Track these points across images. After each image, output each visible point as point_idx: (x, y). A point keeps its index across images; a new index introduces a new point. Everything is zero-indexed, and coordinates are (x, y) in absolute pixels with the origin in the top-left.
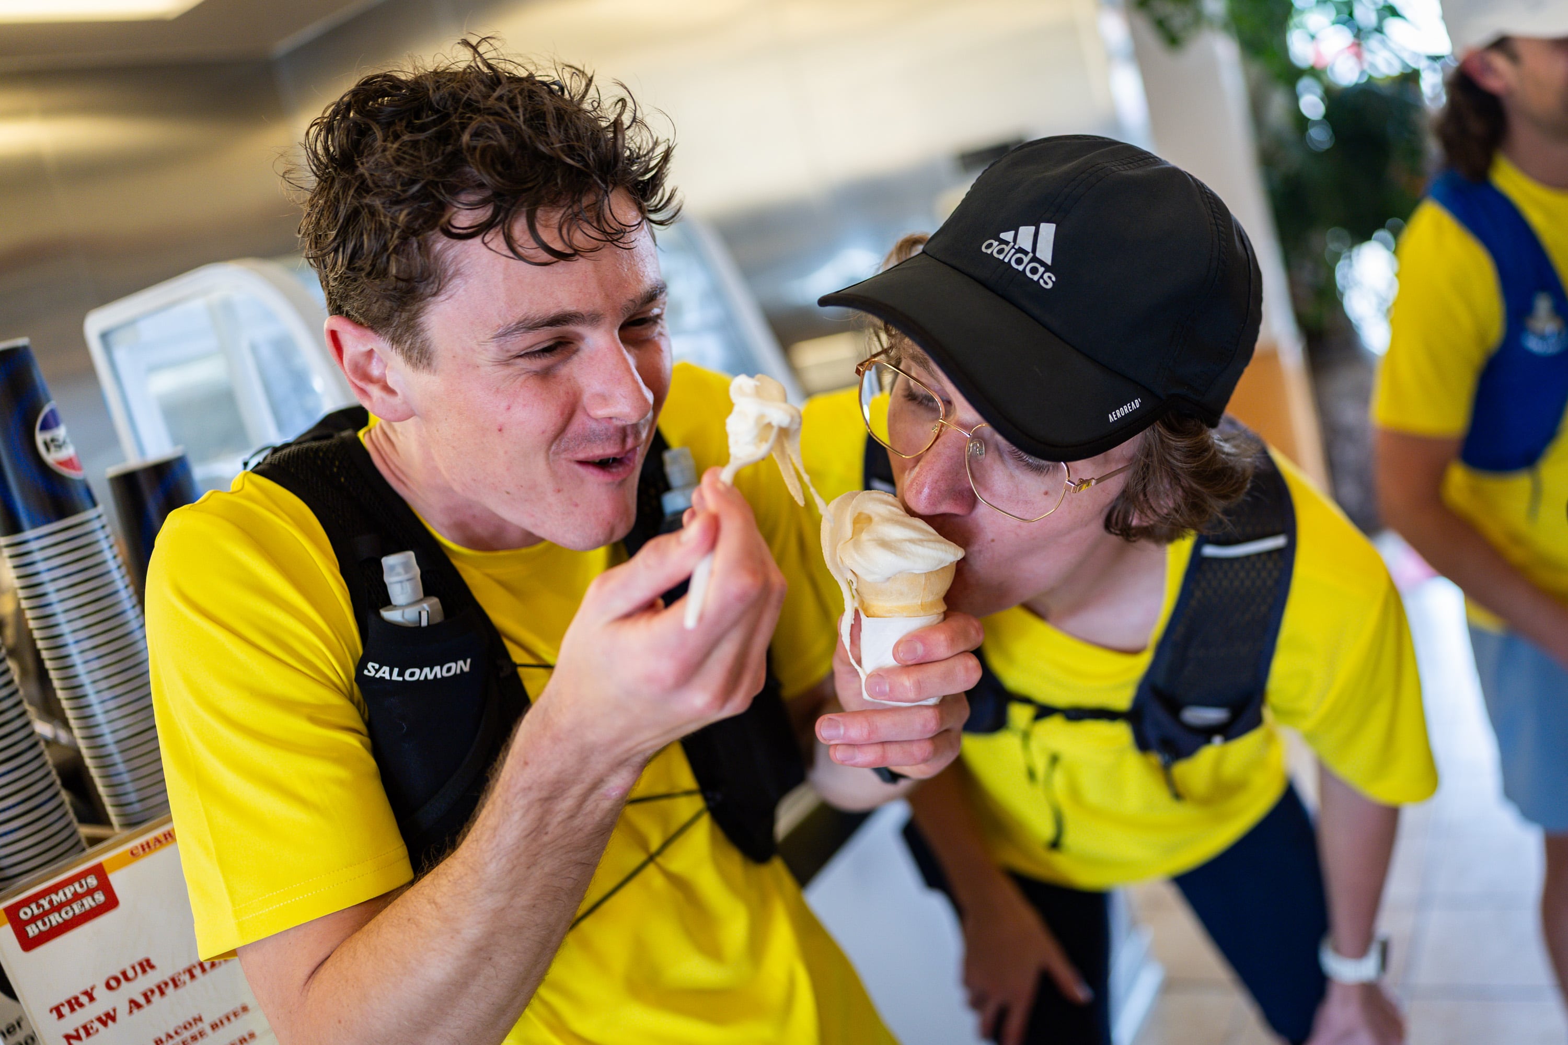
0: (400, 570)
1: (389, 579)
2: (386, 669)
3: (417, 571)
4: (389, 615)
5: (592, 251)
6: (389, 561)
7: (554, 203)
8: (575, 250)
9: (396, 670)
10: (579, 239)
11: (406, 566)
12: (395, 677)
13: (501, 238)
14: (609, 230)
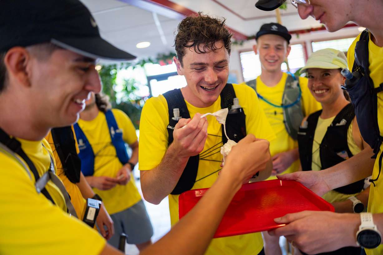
0: (176, 111)
1: (174, 112)
2: (171, 127)
3: (179, 112)
4: (173, 118)
5: (208, 52)
6: (174, 109)
7: (204, 42)
8: (205, 52)
9: (172, 127)
10: (207, 50)
11: (177, 110)
12: (172, 128)
13: (194, 48)
14: (213, 49)
